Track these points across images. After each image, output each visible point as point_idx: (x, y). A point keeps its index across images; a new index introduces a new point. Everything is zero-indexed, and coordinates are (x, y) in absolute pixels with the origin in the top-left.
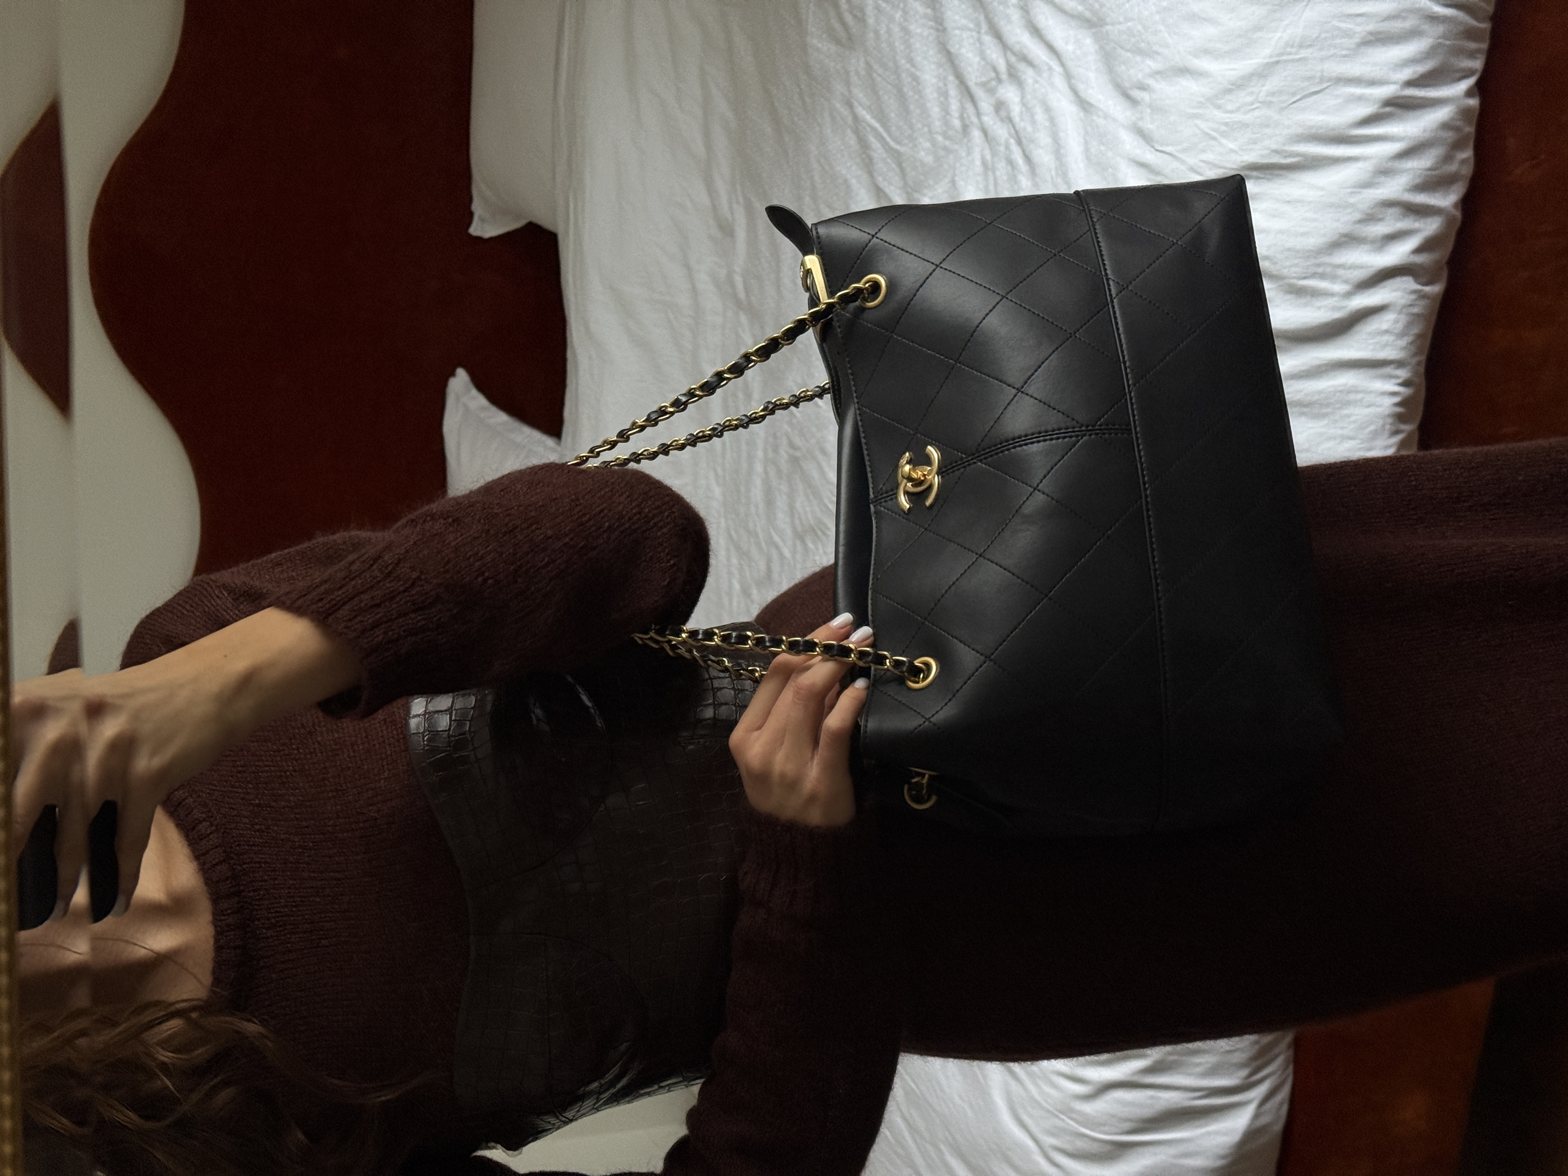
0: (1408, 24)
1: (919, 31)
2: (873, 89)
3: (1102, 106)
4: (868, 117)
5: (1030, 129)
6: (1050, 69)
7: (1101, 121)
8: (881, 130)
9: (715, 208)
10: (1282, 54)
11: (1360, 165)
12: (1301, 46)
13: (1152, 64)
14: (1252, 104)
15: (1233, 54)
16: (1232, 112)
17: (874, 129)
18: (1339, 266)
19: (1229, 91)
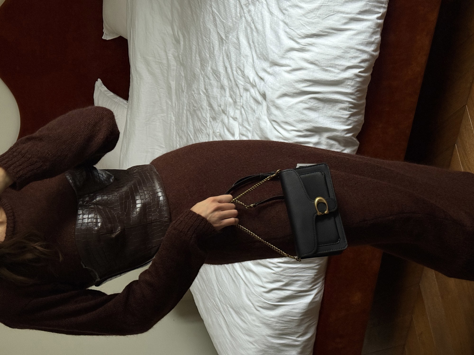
2: (217, 3)
4: (216, 11)
5: (257, 19)
7: (276, 19)
8: (219, 15)
9: (174, 35)
10: (323, 3)
12: (328, 1)
14: (315, 17)
15: (310, 2)
16: (309, 19)
17: (217, 15)
19: (308, 13)
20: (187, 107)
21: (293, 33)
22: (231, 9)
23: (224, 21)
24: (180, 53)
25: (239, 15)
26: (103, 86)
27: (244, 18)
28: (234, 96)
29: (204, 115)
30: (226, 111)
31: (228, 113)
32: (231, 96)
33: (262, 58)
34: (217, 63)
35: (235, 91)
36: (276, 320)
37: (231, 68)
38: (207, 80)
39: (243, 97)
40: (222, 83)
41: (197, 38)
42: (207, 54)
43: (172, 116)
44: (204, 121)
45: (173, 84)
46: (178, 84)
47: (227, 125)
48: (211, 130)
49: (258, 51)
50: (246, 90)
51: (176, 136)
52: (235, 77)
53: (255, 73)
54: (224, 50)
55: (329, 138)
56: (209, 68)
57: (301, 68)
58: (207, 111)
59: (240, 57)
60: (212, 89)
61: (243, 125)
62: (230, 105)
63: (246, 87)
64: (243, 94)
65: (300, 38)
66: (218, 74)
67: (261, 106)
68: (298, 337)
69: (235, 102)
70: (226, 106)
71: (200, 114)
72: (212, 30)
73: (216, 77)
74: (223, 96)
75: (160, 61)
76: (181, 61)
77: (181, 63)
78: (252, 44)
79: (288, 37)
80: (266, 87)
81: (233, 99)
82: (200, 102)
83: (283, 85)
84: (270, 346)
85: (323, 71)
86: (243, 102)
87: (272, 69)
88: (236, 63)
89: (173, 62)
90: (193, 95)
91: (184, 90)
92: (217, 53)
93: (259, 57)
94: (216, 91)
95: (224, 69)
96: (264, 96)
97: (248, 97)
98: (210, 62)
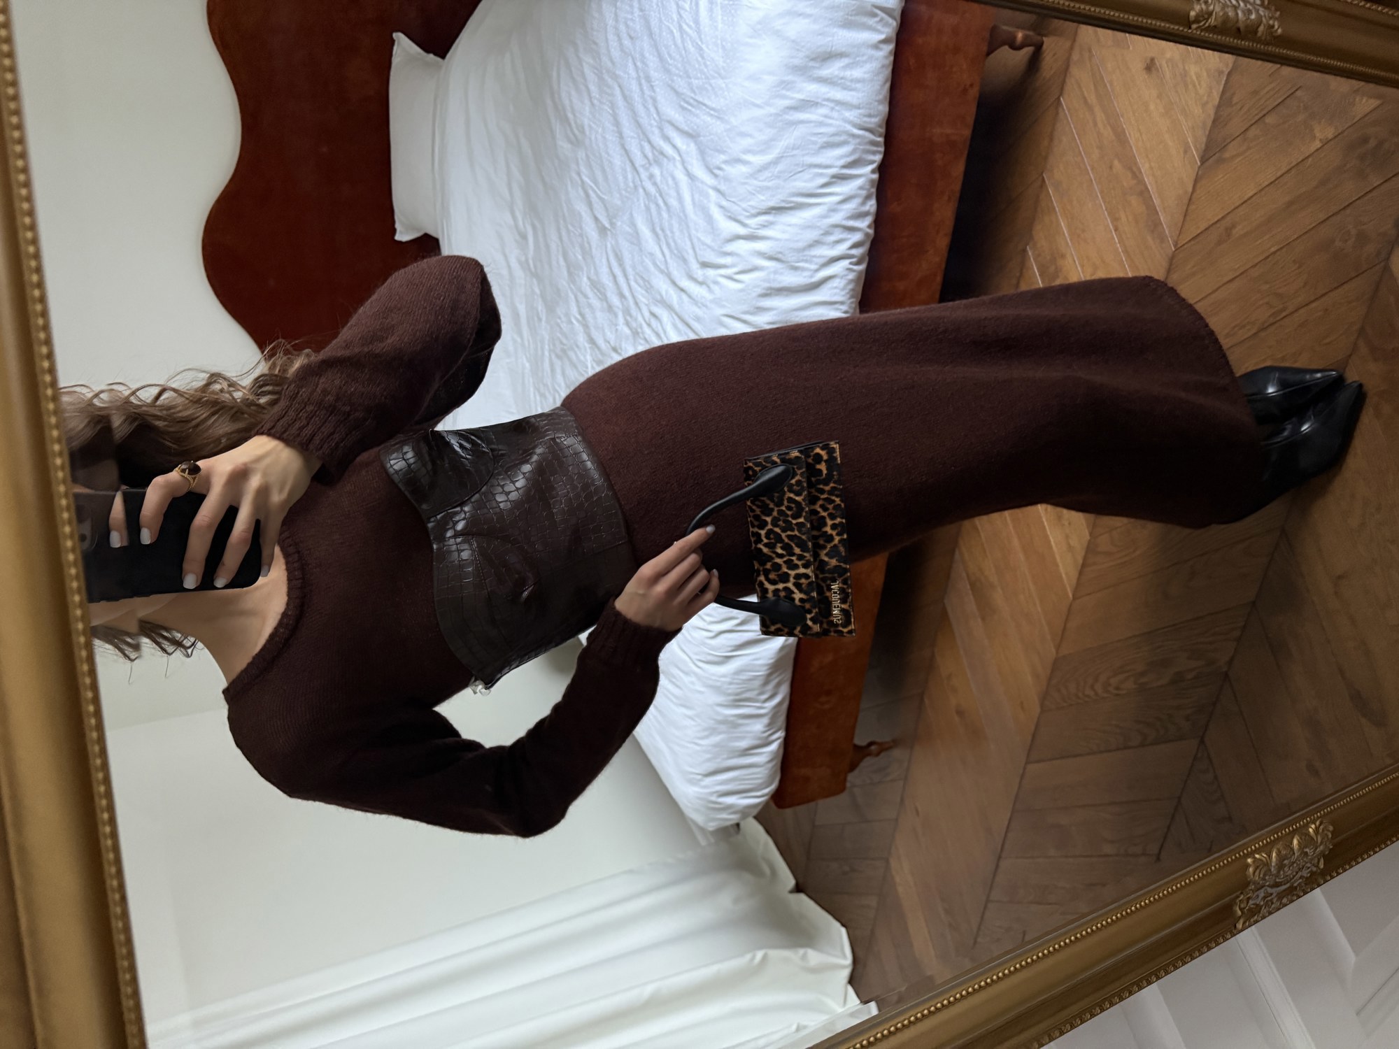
0: (843, 138)
1: (610, 138)
2: (590, 167)
3: (699, 177)
4: (589, 181)
5: (666, 188)
6: (674, 159)
7: (700, 185)
8: (595, 188)
9: (516, 226)
10: (784, 152)
11: (821, 207)
12: (793, 149)
13: (723, 157)
14: (771, 177)
15: (762, 152)
16: (762, 181)
17: (591, 187)
18: (814, 256)
19: (760, 171)
20: (549, 346)
21: (736, 208)
22: (617, 175)
23: (604, 196)
25: (631, 184)
27: (641, 190)
29: (582, 358)
30: (621, 349)
32: (627, 324)
34: (598, 268)
37: (626, 276)
38: (583, 300)
40: (609, 302)
41: (558, 230)
46: (531, 308)
49: (672, 244)
51: (534, 393)
53: (669, 282)
54: (609, 246)
56: (585, 279)
57: (752, 267)
58: (586, 350)
60: (593, 313)
65: (748, 217)
66: (601, 287)
68: (765, 702)
71: (574, 357)
72: (583, 214)
73: (598, 293)
74: (613, 324)
76: (533, 270)
78: (660, 232)
79: (725, 215)
82: (572, 335)
88: (634, 267)
89: (519, 273)
90: (559, 326)
91: (541, 317)
94: (600, 317)
95: (611, 278)
98: (585, 269)
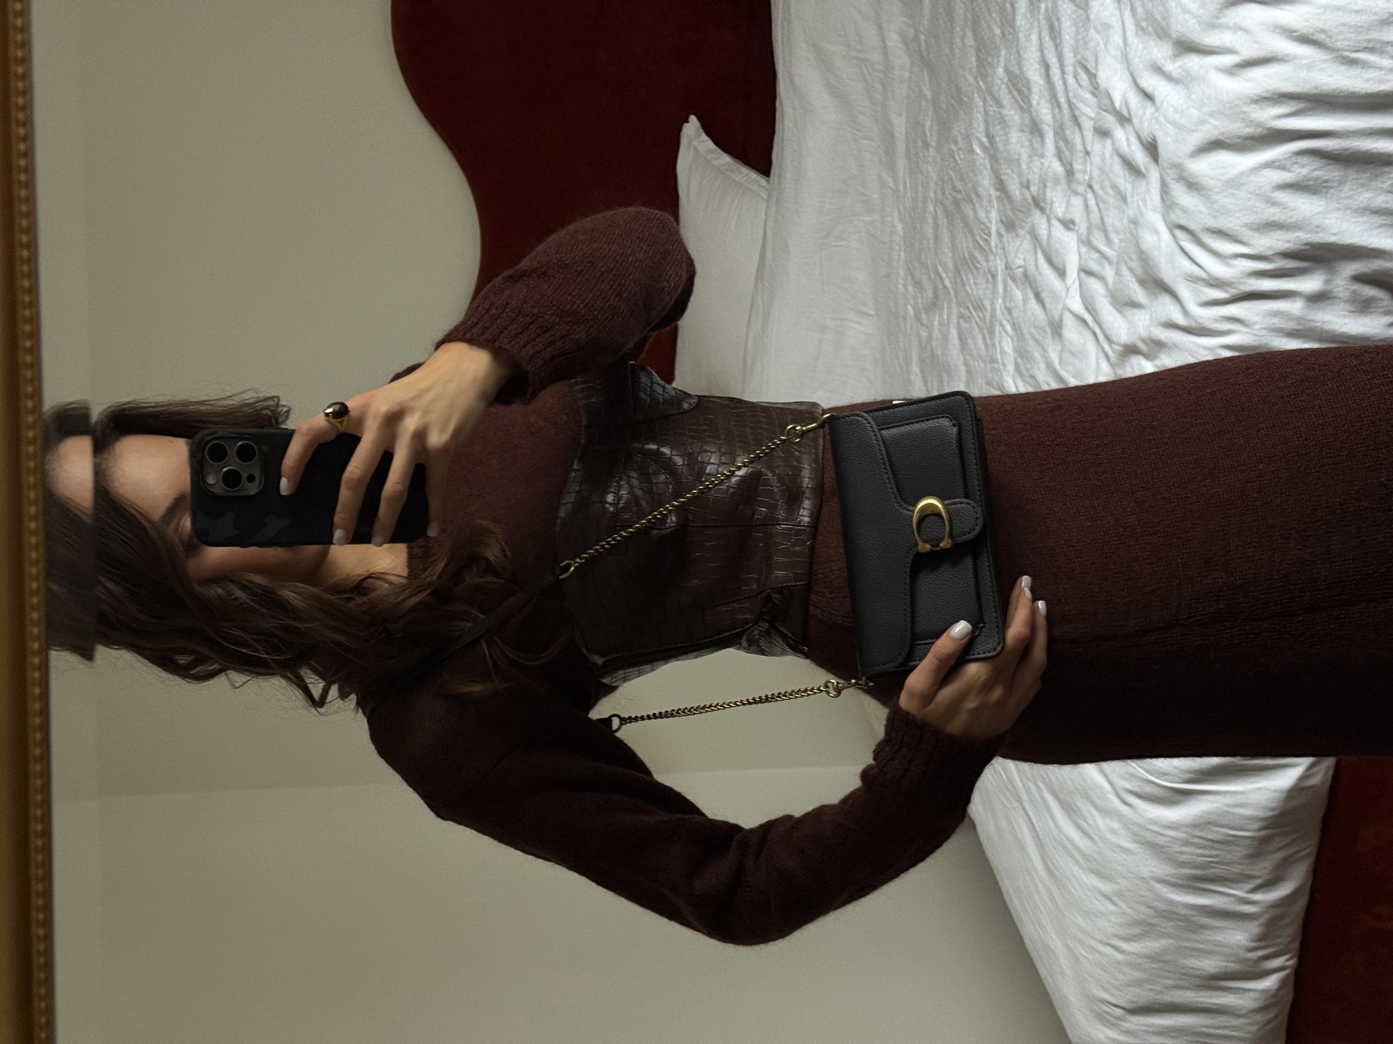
20: (935, 192)
24: (922, 29)
26: (704, 136)
28: (1067, 153)
29: (982, 215)
30: (1044, 200)
31: (1048, 207)
32: (1059, 156)
33: (1150, 29)
34: (1022, 52)
35: (1070, 137)
36: (1181, 835)
37: (1062, 66)
38: (993, 109)
39: (1092, 154)
40: (1034, 115)
42: (994, 26)
43: (897, 220)
44: (980, 232)
45: (900, 124)
46: (915, 125)
47: (1045, 243)
48: (1001, 260)
49: (1139, 9)
50: (1103, 133)
51: (905, 280)
52: (1071, 94)
53: (1130, 78)
54: (1042, 11)
55: (1360, 279)
56: (1000, 71)
57: (1269, 55)
58: (990, 201)
59: (1087, 30)
60: (1006, 134)
61: (1088, 243)
62: (1056, 181)
63: (1100, 123)
64: (1092, 146)
66: (1024, 86)
67: (1144, 183)
68: (1254, 890)
69: (1070, 173)
70: (1045, 186)
71: (971, 213)
73: (1019, 98)
74: (1036, 155)
75: (862, 55)
76: (925, 54)
77: (922, 56)
80: (1158, 122)
81: (1065, 161)
82: (971, 174)
83: (1212, 115)
84: (1164, 911)
85: (1343, 64)
86: (1091, 171)
87: (1178, 63)
88: (1075, 51)
89: (901, 58)
90: (954, 157)
91: (929, 140)
92: (1023, 23)
93: (1142, 29)
94: (1017, 141)
95: (1042, 71)
96: (1152, 148)
97: (1107, 155)
98: (1003, 52)
